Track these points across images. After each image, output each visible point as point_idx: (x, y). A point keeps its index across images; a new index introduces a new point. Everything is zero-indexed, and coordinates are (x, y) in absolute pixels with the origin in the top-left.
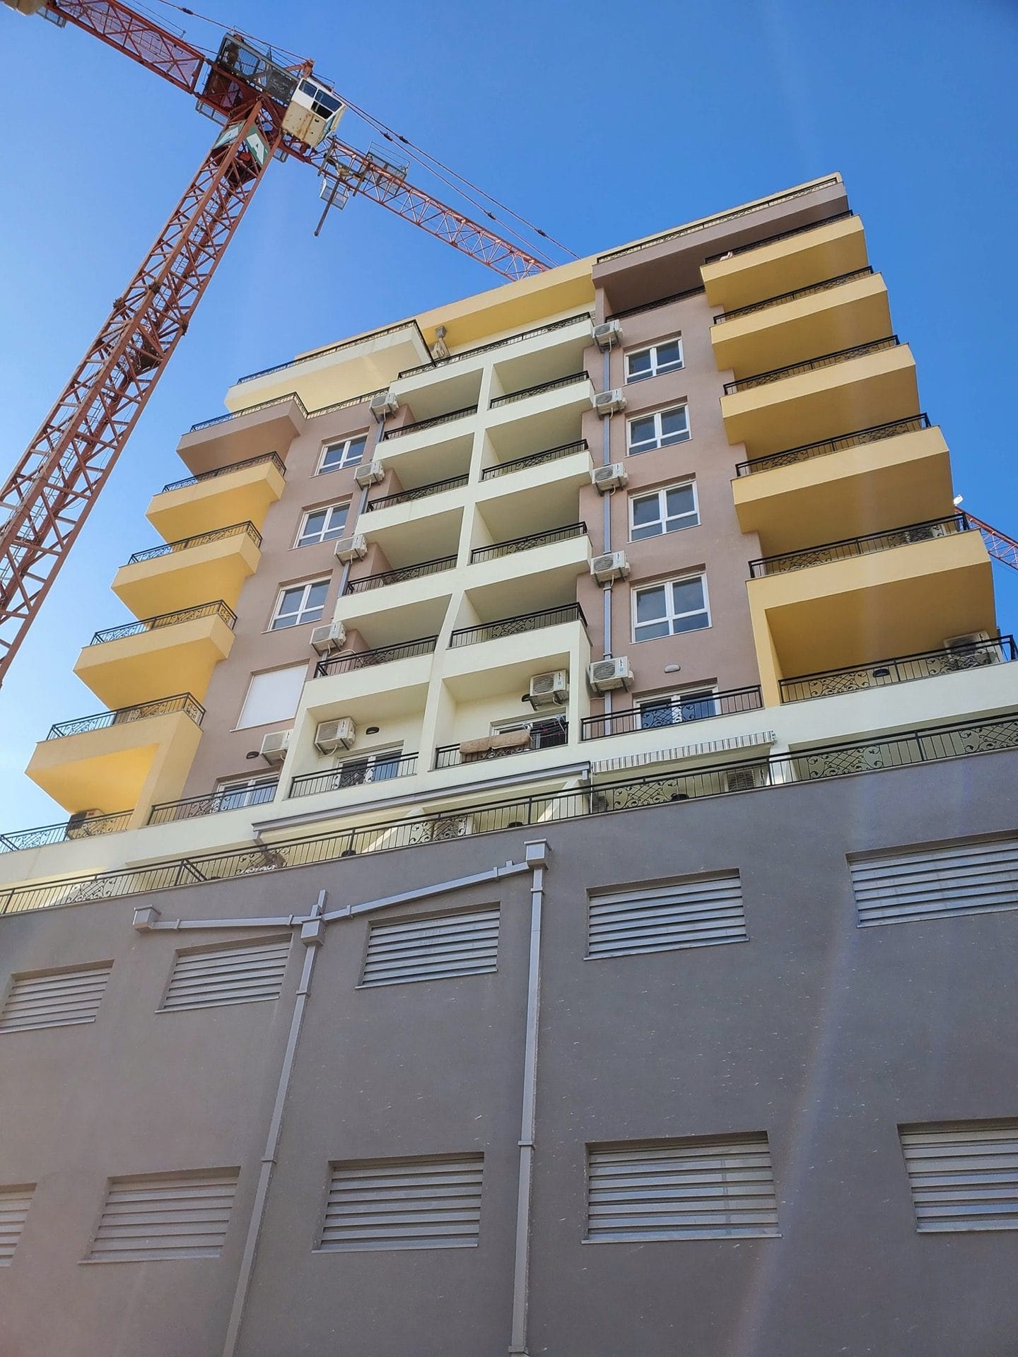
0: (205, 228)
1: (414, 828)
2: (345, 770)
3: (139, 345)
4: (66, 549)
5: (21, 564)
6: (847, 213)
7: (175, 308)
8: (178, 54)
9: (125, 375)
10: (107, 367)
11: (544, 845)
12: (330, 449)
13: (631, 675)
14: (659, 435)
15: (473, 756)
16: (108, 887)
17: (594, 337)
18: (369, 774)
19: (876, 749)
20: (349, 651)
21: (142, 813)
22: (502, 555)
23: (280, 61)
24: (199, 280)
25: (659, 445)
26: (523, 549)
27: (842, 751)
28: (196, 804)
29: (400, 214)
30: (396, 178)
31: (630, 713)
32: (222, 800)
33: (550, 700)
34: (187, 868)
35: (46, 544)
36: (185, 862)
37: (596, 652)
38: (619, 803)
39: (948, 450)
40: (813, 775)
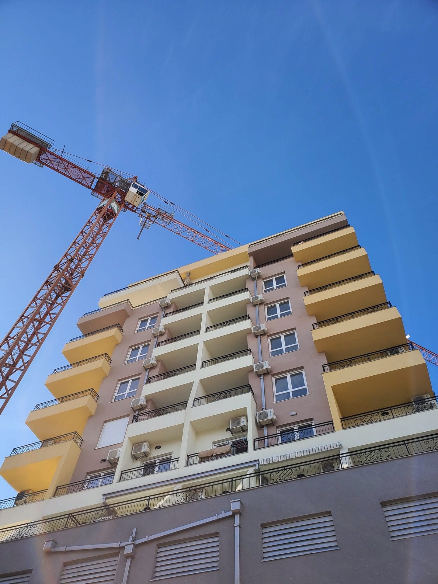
0: (93, 237)
1: (178, 496)
2: (146, 467)
3: (63, 282)
4: (26, 368)
5: (6, 375)
6: (348, 226)
7: (79, 267)
8: (85, 175)
9: (57, 295)
10: (50, 291)
11: (239, 502)
12: (142, 322)
13: (275, 418)
14: (279, 313)
15: (204, 459)
16: (33, 530)
17: (250, 275)
18: (156, 469)
19: (387, 450)
20: (148, 410)
21: (51, 490)
22: (215, 364)
23: (125, 177)
24: (89, 257)
25: (279, 317)
26: (224, 361)
27: (372, 451)
28: (76, 485)
29: (171, 230)
30: (169, 217)
31: (276, 435)
32: (89, 483)
33: (239, 430)
34: (71, 518)
35: (18, 366)
36: (71, 515)
37: (258, 407)
38: (273, 480)
39: (401, 316)
40: (360, 463)
